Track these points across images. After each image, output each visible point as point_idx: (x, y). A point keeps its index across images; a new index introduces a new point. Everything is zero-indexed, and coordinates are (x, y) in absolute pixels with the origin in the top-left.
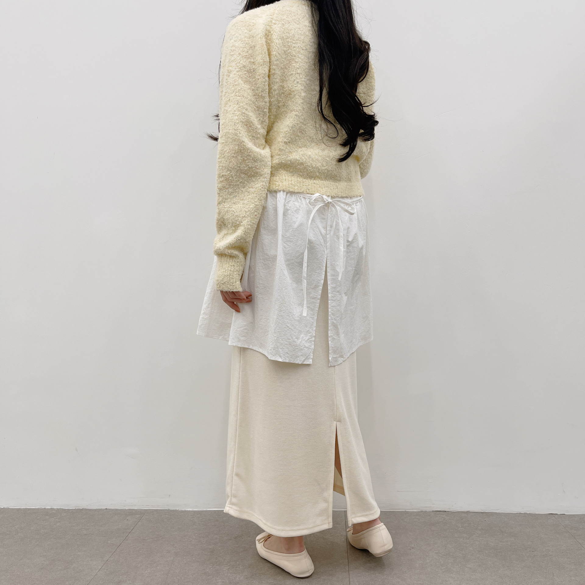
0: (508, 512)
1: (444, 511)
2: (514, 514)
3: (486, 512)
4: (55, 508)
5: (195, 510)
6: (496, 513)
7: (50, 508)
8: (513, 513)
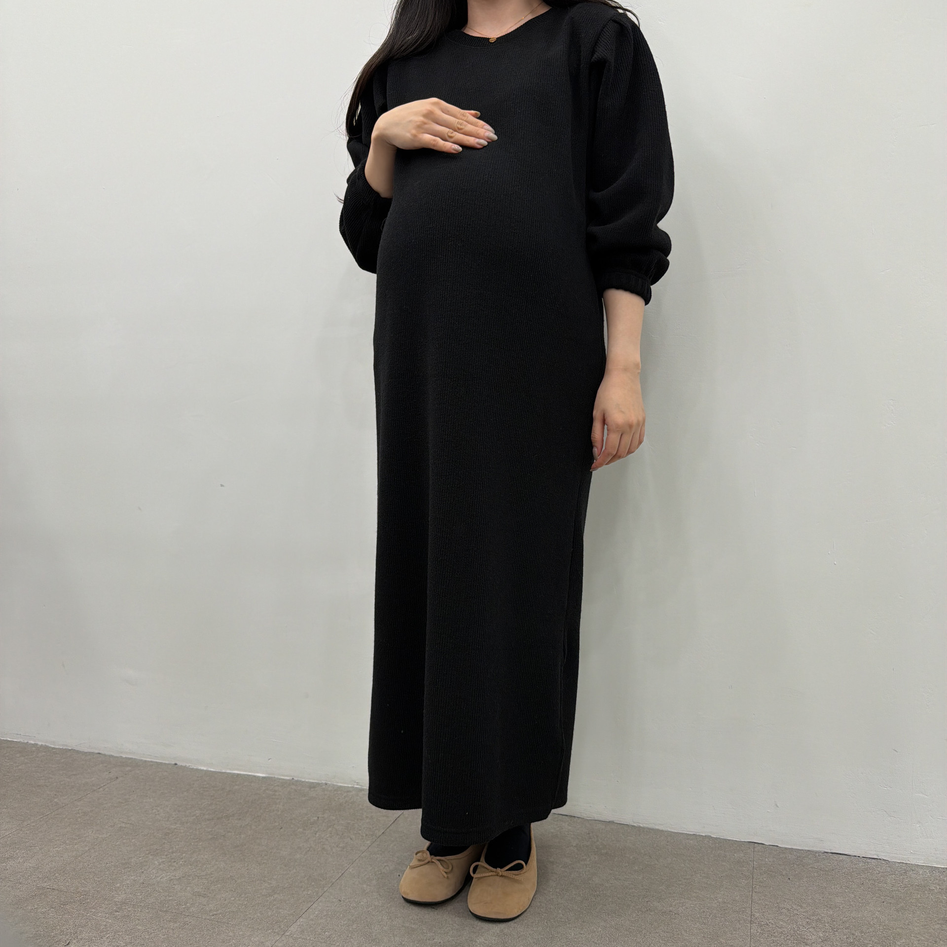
0: (678, 831)
1: (571, 816)
2: (688, 834)
3: (641, 825)
4: (40, 743)
5: (210, 769)
6: (658, 830)
7: (33, 742)
8: (686, 833)
